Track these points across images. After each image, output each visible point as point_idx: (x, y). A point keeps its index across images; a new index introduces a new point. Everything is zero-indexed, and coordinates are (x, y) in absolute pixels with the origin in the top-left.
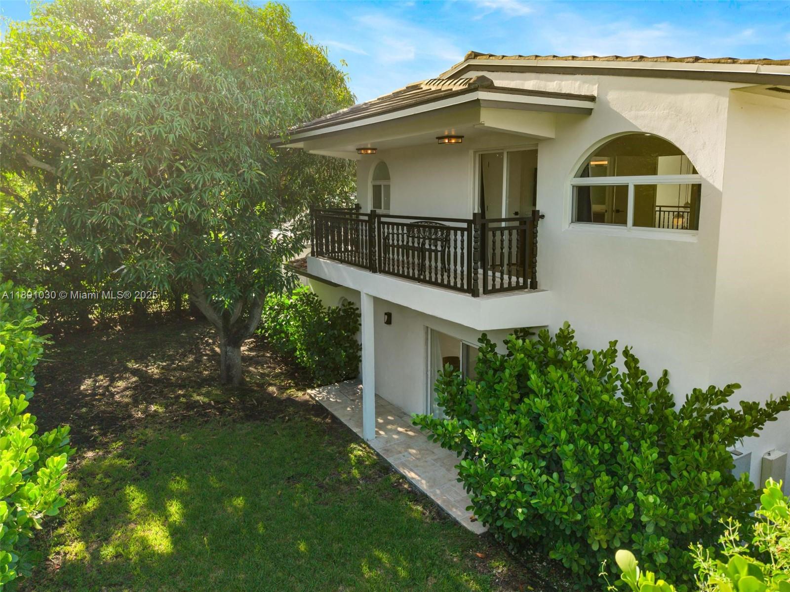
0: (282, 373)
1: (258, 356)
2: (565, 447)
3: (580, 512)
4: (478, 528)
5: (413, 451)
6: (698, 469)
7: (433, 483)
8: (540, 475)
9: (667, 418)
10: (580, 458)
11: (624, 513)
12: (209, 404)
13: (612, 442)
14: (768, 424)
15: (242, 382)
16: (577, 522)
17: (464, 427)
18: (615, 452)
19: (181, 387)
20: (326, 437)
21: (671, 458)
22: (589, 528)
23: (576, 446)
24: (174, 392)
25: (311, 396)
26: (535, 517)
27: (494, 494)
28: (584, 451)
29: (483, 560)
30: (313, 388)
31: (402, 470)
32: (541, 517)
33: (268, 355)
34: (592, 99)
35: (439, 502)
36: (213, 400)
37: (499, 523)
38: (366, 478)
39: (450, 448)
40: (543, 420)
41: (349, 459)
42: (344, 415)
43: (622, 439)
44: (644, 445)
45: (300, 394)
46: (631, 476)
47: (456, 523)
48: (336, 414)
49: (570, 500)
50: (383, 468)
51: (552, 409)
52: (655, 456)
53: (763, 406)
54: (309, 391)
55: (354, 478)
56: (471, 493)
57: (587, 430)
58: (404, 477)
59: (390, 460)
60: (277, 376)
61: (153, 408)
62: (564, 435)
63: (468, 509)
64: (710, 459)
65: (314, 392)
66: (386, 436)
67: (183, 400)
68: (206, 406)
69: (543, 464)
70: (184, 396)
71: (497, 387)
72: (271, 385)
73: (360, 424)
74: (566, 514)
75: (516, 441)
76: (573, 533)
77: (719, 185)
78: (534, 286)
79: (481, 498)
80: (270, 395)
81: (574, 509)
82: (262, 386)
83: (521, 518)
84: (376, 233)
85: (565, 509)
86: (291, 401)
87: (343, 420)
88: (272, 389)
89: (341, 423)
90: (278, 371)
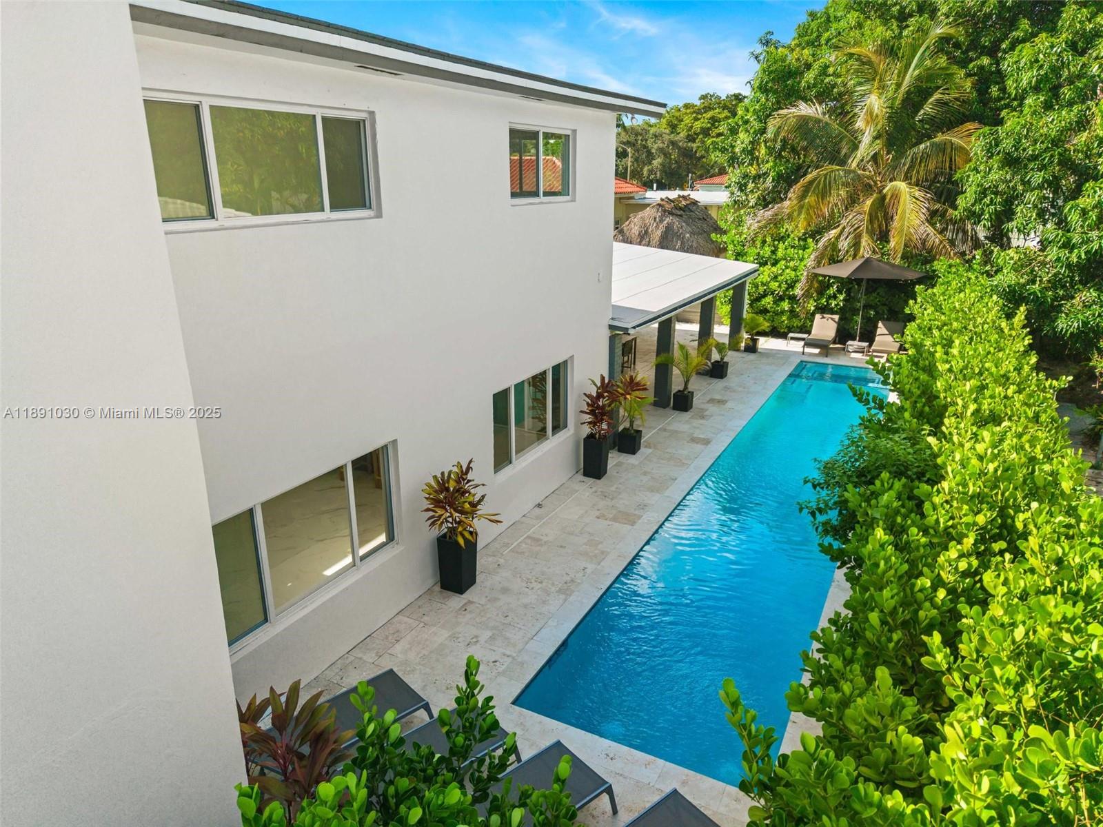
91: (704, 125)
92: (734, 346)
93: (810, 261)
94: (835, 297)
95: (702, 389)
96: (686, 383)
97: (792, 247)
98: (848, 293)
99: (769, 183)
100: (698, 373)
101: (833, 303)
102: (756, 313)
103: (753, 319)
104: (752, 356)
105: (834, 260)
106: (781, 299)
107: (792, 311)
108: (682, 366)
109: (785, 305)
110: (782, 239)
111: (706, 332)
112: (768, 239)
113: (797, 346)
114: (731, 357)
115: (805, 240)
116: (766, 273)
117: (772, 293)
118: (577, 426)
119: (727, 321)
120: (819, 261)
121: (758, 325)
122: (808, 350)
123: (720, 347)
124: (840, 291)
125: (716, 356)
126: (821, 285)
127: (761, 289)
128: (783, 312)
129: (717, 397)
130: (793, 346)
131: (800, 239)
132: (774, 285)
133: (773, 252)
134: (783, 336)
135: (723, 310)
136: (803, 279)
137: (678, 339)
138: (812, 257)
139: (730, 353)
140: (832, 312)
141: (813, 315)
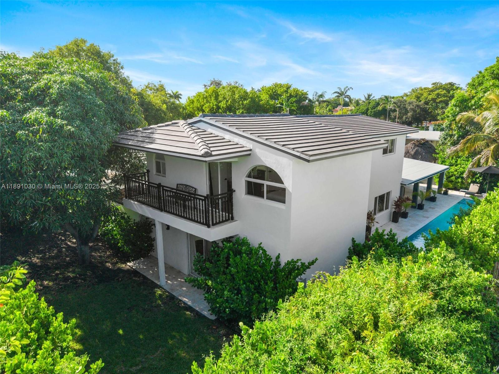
0: (111, 255)
1: (95, 246)
2: (242, 286)
3: (248, 307)
4: (213, 317)
5: (184, 289)
6: (286, 288)
7: (193, 301)
8: (234, 296)
9: (277, 271)
10: (248, 289)
11: (262, 306)
12: (76, 277)
13: (259, 282)
14: (307, 270)
15: (91, 262)
16: (247, 311)
17: (206, 280)
18: (260, 285)
19: (57, 269)
20: (142, 287)
21: (278, 285)
22: (251, 312)
23: (246, 285)
24: (54, 272)
25: (130, 266)
26: (233, 311)
27: (218, 305)
28: (249, 286)
29: (216, 329)
30: (130, 262)
31: (180, 298)
32: (235, 311)
33: (100, 244)
34: (251, 150)
35: (197, 309)
36: (77, 274)
37: (221, 315)
38: (164, 303)
39: (201, 289)
40: (235, 276)
41: (155, 296)
42: (149, 274)
43: (262, 280)
44: (269, 282)
45: (124, 266)
46: (264, 293)
47: (204, 317)
48: (145, 274)
49: (245, 303)
50: (172, 298)
51: (238, 272)
52: (272, 285)
53: (307, 264)
54: (128, 264)
55: (159, 304)
56: (210, 304)
57: (250, 279)
58: (181, 300)
59: (174, 294)
60: (108, 257)
61: (46, 283)
62: (241, 282)
63: (209, 311)
64: (290, 284)
65: (131, 264)
66: (171, 283)
67: (61, 276)
68: (74, 278)
69: (236, 292)
70: (60, 274)
71: (218, 263)
72: (106, 262)
73: (158, 278)
74: (243, 309)
75: (226, 284)
76: (246, 315)
77: (291, 190)
78: (232, 218)
79: (214, 306)
80: (108, 268)
81: (246, 306)
82: (103, 263)
83: (228, 312)
84: (162, 193)
85: (243, 307)
86: (120, 270)
87: (149, 277)
88: (108, 265)
89: (147, 279)
90: (108, 253)
91: (433, 97)
92: (439, 192)
93: (469, 166)
94: (478, 178)
95: (427, 204)
96: (422, 202)
97: (463, 160)
98: (484, 177)
99: (455, 138)
100: (425, 200)
101: (478, 180)
102: (449, 182)
103: (447, 184)
104: (446, 196)
105: (479, 165)
106: (458, 178)
107: (462, 182)
108: (421, 196)
109: (460, 180)
110: (459, 157)
111: (429, 187)
112: (454, 157)
113: (463, 194)
114: (437, 195)
115: (468, 158)
116: (453, 169)
117: (455, 176)
118: (391, 208)
119: (437, 184)
120: (473, 165)
121: (448, 186)
122: (467, 195)
123: (434, 192)
124: (480, 176)
125: (432, 195)
126: (473, 174)
127: (451, 174)
128: (458, 182)
129: (432, 207)
130: (461, 194)
131: (466, 158)
132: (455, 173)
133: (456, 162)
134: (458, 190)
135: (436, 180)
136: (467, 171)
137: (420, 189)
138: (470, 164)
139: (437, 194)
140: (477, 183)
141: (470, 184)
